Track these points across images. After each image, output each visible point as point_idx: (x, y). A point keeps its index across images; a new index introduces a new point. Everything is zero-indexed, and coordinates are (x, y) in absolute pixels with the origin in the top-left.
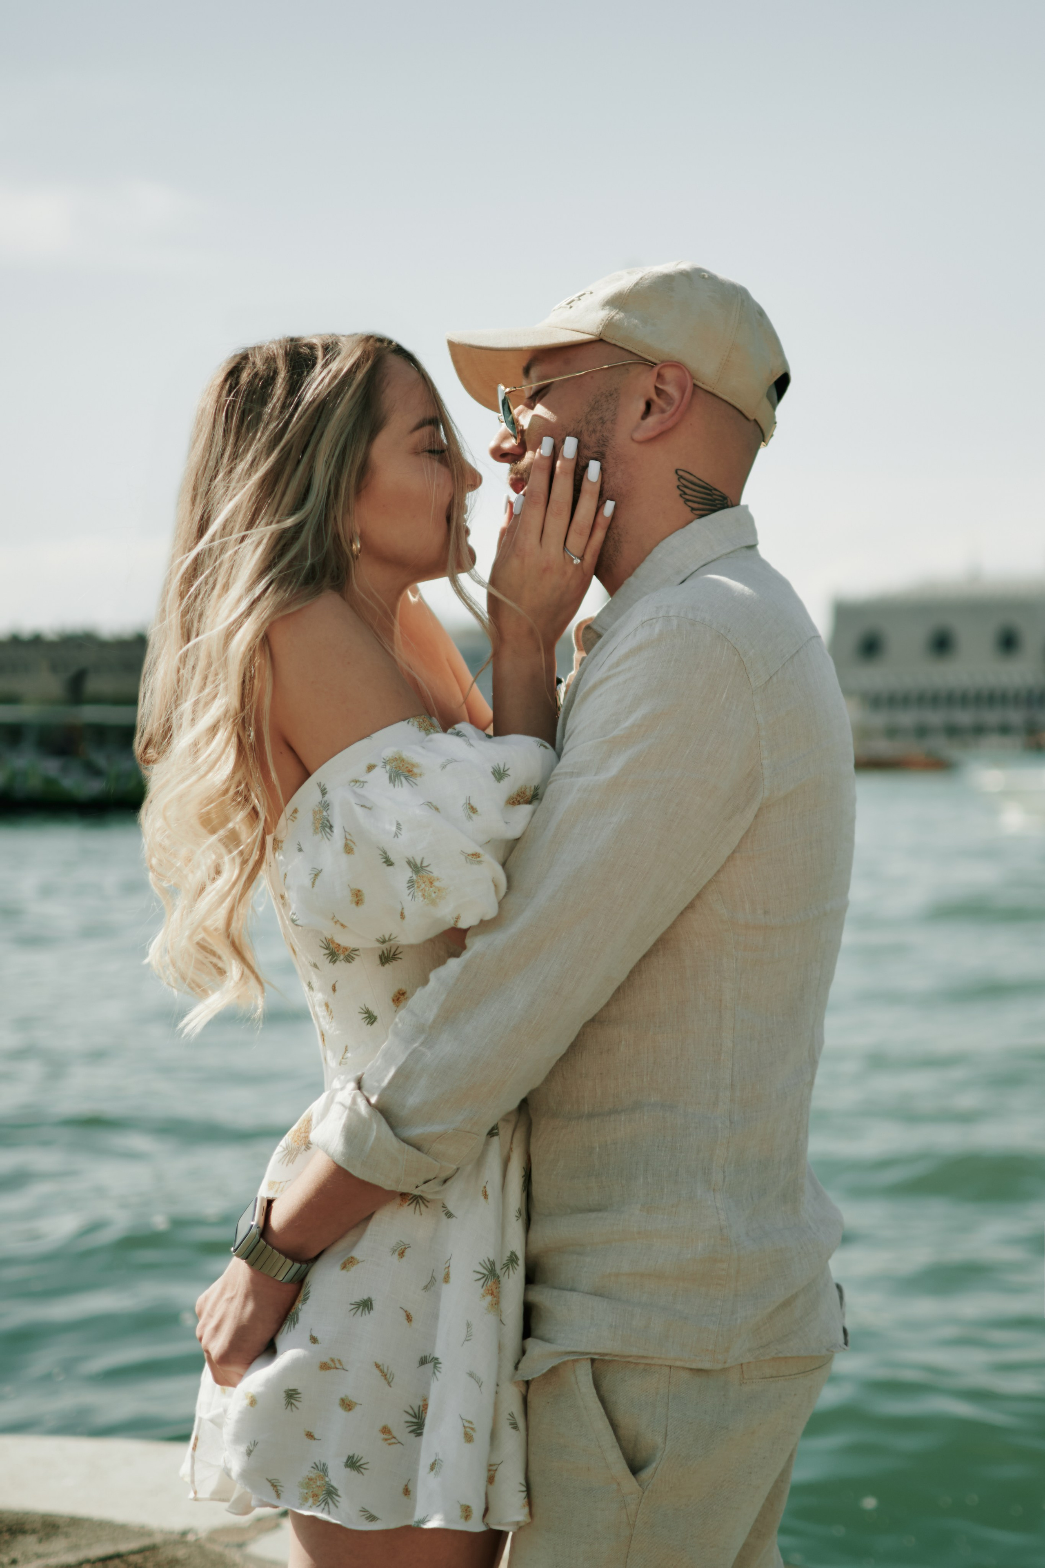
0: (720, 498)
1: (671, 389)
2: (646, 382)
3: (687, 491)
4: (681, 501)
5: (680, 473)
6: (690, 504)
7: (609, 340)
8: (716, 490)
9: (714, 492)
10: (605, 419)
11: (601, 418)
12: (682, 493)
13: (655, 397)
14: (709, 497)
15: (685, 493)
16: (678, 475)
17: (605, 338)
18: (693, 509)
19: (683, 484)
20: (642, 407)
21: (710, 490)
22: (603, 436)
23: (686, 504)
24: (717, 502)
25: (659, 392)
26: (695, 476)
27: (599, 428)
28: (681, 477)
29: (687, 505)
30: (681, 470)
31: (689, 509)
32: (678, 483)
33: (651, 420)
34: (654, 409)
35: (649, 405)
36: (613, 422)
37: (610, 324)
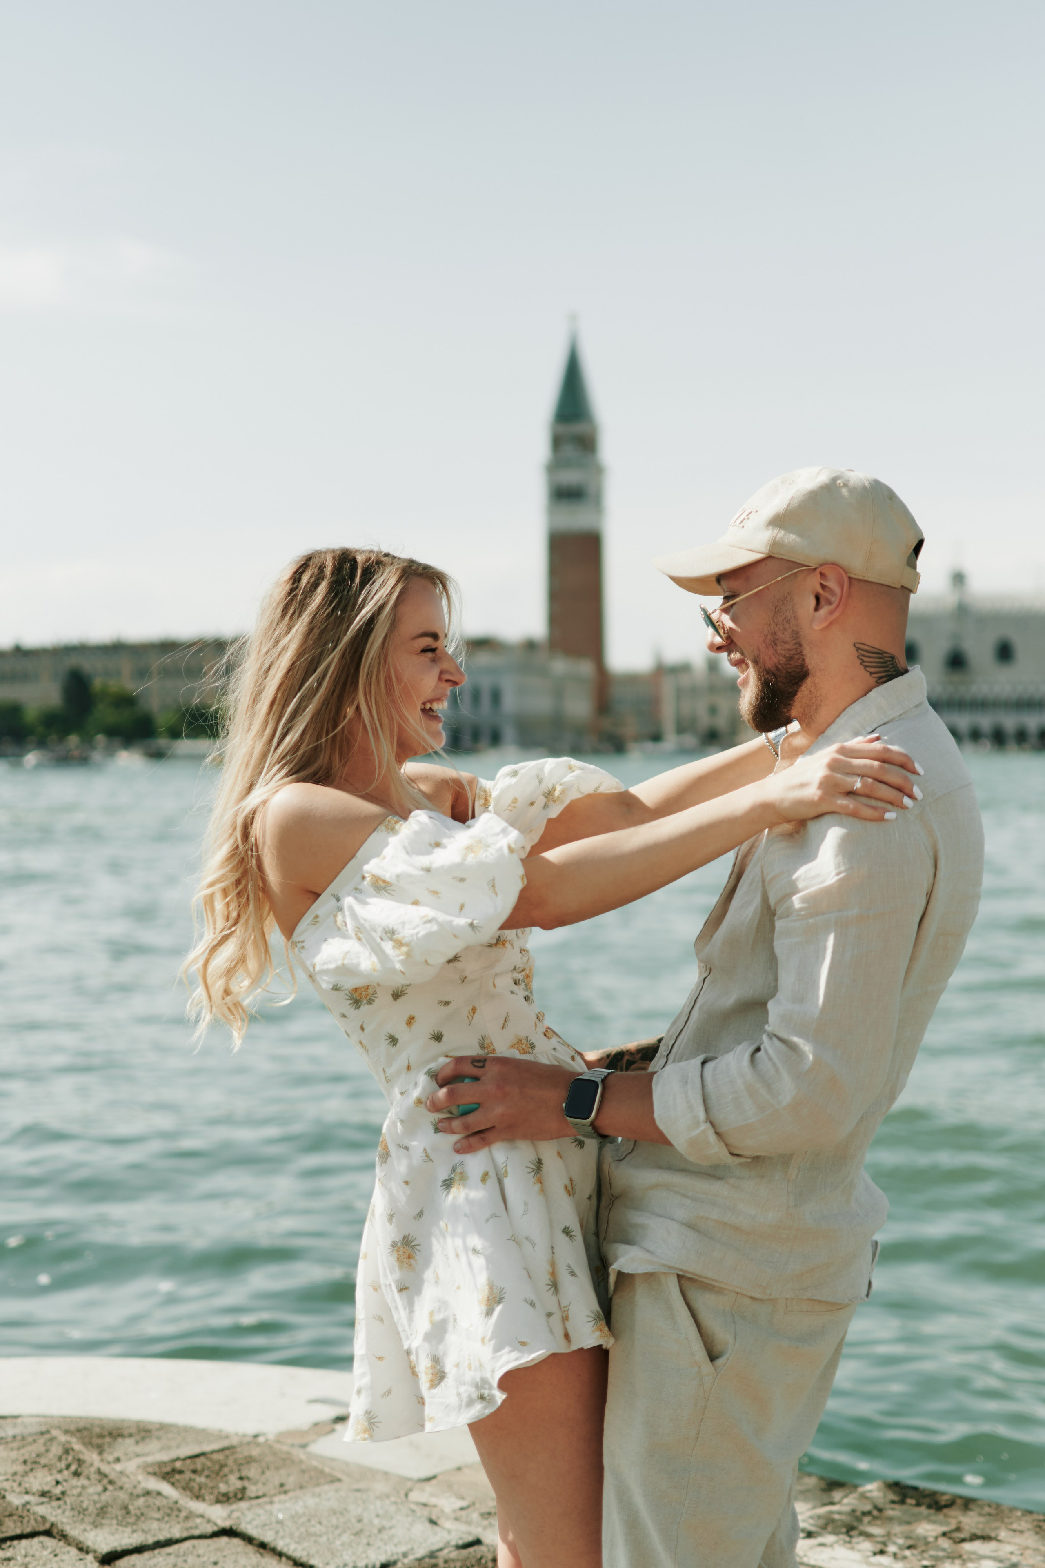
0: (890, 659)
1: (831, 584)
2: (813, 583)
3: (865, 659)
4: (862, 667)
5: (858, 645)
6: (868, 669)
7: (776, 556)
8: (885, 652)
9: (885, 655)
10: (789, 617)
11: (785, 618)
12: (861, 661)
13: (821, 591)
14: (882, 660)
15: (864, 661)
16: (856, 647)
17: (773, 555)
18: (871, 673)
19: (861, 654)
20: (813, 602)
21: (882, 654)
22: (793, 631)
23: (865, 670)
24: (889, 663)
25: (823, 587)
26: (868, 646)
27: (787, 626)
28: (858, 649)
29: (867, 671)
30: (857, 643)
31: (869, 674)
32: (858, 654)
33: (823, 612)
34: (822, 601)
35: (818, 598)
36: (796, 618)
37: (774, 544)
